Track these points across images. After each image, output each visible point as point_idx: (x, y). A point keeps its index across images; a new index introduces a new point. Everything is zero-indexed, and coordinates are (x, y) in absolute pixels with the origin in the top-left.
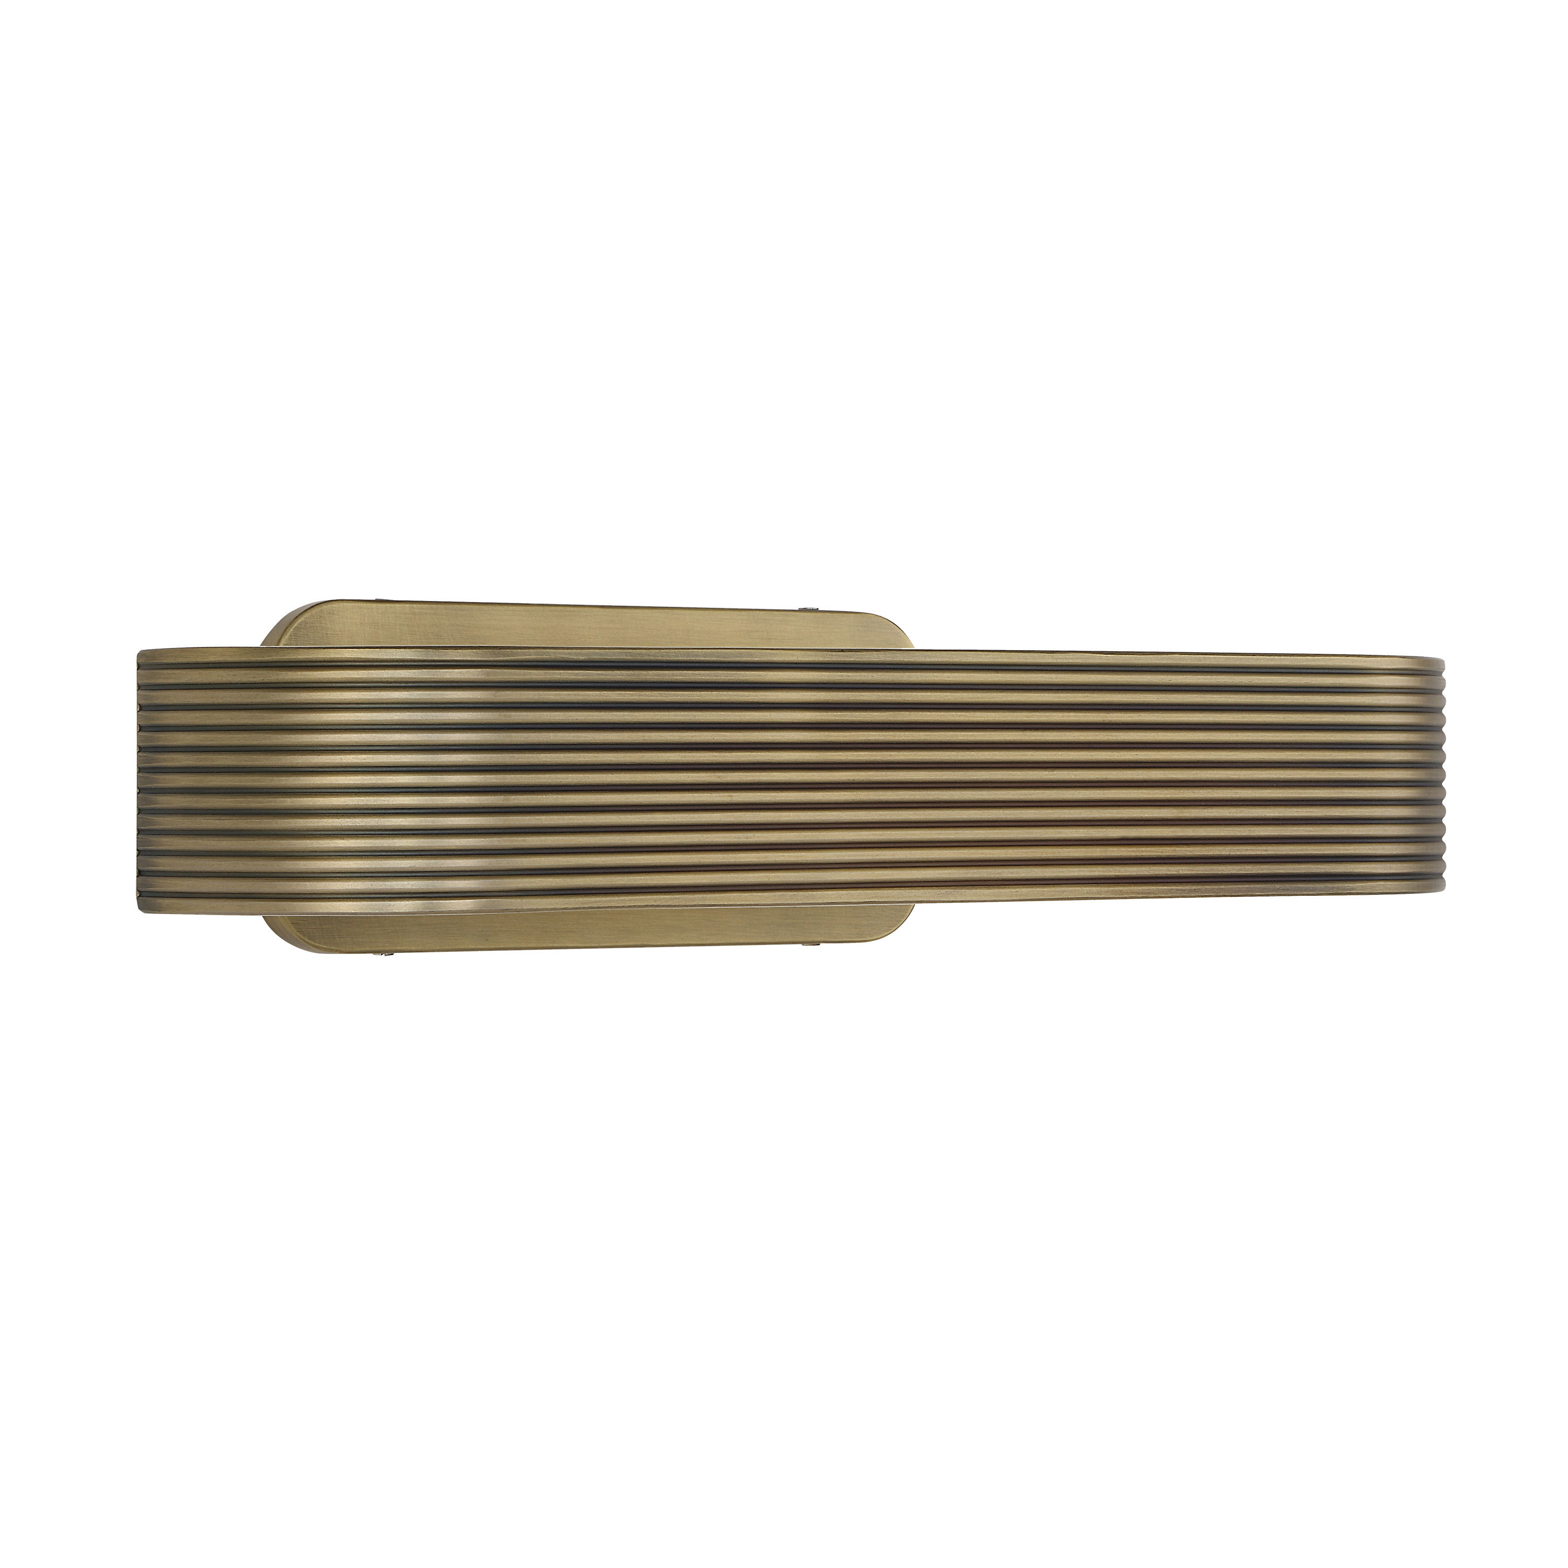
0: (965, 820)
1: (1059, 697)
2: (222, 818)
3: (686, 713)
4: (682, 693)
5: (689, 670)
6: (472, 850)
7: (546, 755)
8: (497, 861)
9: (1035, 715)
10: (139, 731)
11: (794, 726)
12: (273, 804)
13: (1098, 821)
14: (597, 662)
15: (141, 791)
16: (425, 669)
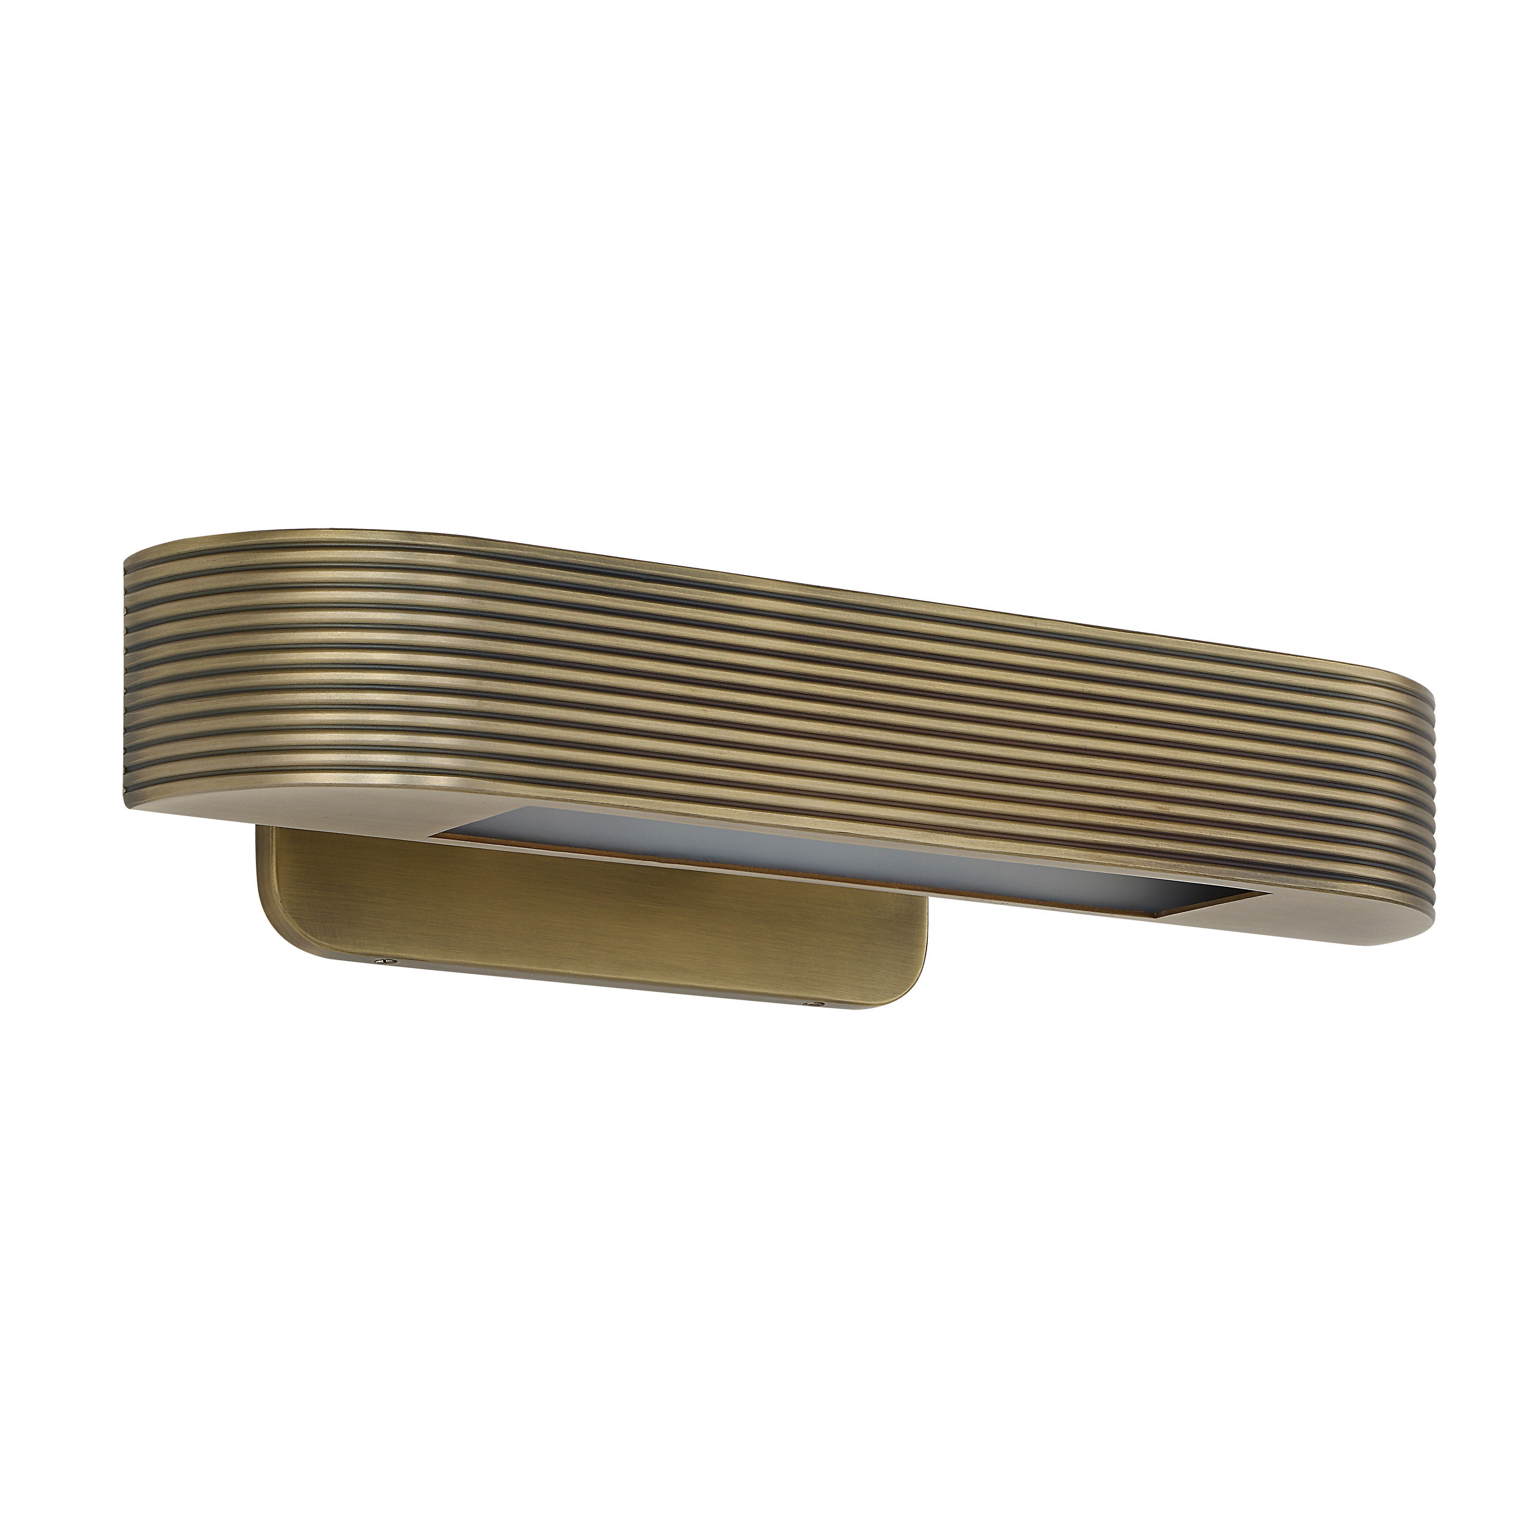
0: (941, 767)
1: (1038, 661)
2: (202, 700)
3: (660, 624)
4: (656, 604)
5: (663, 584)
6: (445, 729)
7: (519, 645)
8: (470, 742)
9: (1014, 676)
10: (126, 633)
11: (769, 653)
12: (251, 681)
13: (1076, 786)
14: (571, 564)
15: (128, 691)
16: (399, 551)
